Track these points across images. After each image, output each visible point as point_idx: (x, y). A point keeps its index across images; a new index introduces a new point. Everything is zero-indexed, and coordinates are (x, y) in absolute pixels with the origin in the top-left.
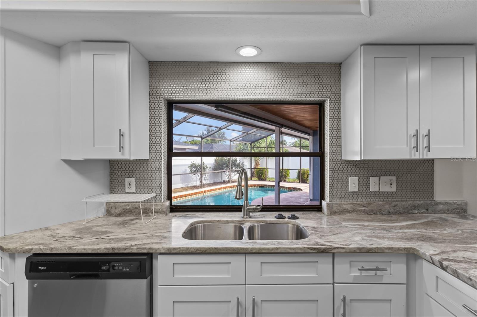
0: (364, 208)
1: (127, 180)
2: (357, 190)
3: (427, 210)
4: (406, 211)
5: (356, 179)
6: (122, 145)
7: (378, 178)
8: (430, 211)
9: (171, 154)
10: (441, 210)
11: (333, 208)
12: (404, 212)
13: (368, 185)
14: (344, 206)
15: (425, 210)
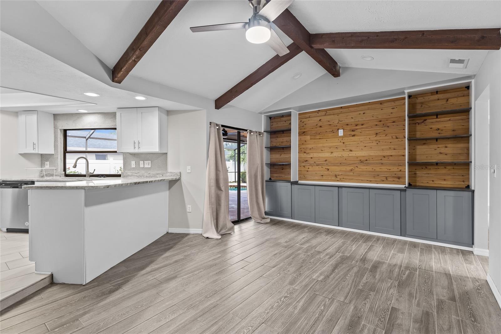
0: (136, 174)
1: (46, 162)
2: (135, 167)
3: (163, 175)
4: (154, 175)
5: (134, 162)
6: (34, 148)
7: (143, 161)
8: (164, 176)
9: (65, 151)
10: (168, 176)
11: (123, 174)
12: (153, 176)
13: (139, 165)
14: (128, 174)
15: (161, 176)
